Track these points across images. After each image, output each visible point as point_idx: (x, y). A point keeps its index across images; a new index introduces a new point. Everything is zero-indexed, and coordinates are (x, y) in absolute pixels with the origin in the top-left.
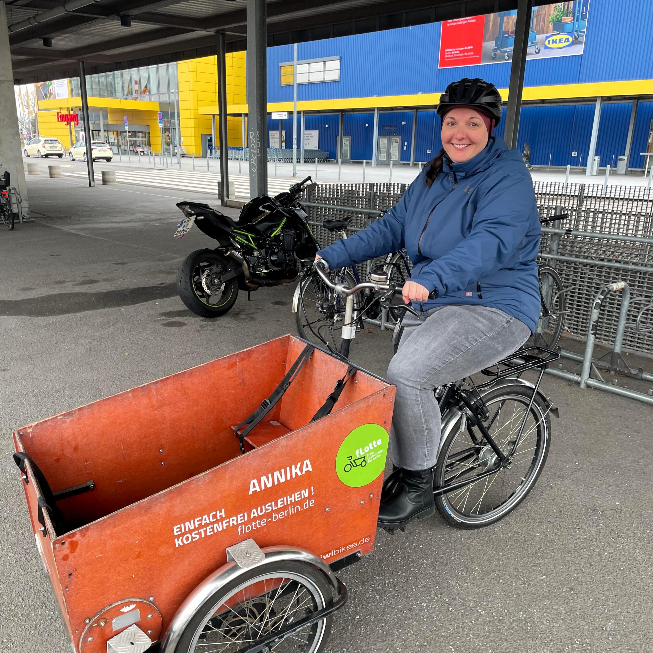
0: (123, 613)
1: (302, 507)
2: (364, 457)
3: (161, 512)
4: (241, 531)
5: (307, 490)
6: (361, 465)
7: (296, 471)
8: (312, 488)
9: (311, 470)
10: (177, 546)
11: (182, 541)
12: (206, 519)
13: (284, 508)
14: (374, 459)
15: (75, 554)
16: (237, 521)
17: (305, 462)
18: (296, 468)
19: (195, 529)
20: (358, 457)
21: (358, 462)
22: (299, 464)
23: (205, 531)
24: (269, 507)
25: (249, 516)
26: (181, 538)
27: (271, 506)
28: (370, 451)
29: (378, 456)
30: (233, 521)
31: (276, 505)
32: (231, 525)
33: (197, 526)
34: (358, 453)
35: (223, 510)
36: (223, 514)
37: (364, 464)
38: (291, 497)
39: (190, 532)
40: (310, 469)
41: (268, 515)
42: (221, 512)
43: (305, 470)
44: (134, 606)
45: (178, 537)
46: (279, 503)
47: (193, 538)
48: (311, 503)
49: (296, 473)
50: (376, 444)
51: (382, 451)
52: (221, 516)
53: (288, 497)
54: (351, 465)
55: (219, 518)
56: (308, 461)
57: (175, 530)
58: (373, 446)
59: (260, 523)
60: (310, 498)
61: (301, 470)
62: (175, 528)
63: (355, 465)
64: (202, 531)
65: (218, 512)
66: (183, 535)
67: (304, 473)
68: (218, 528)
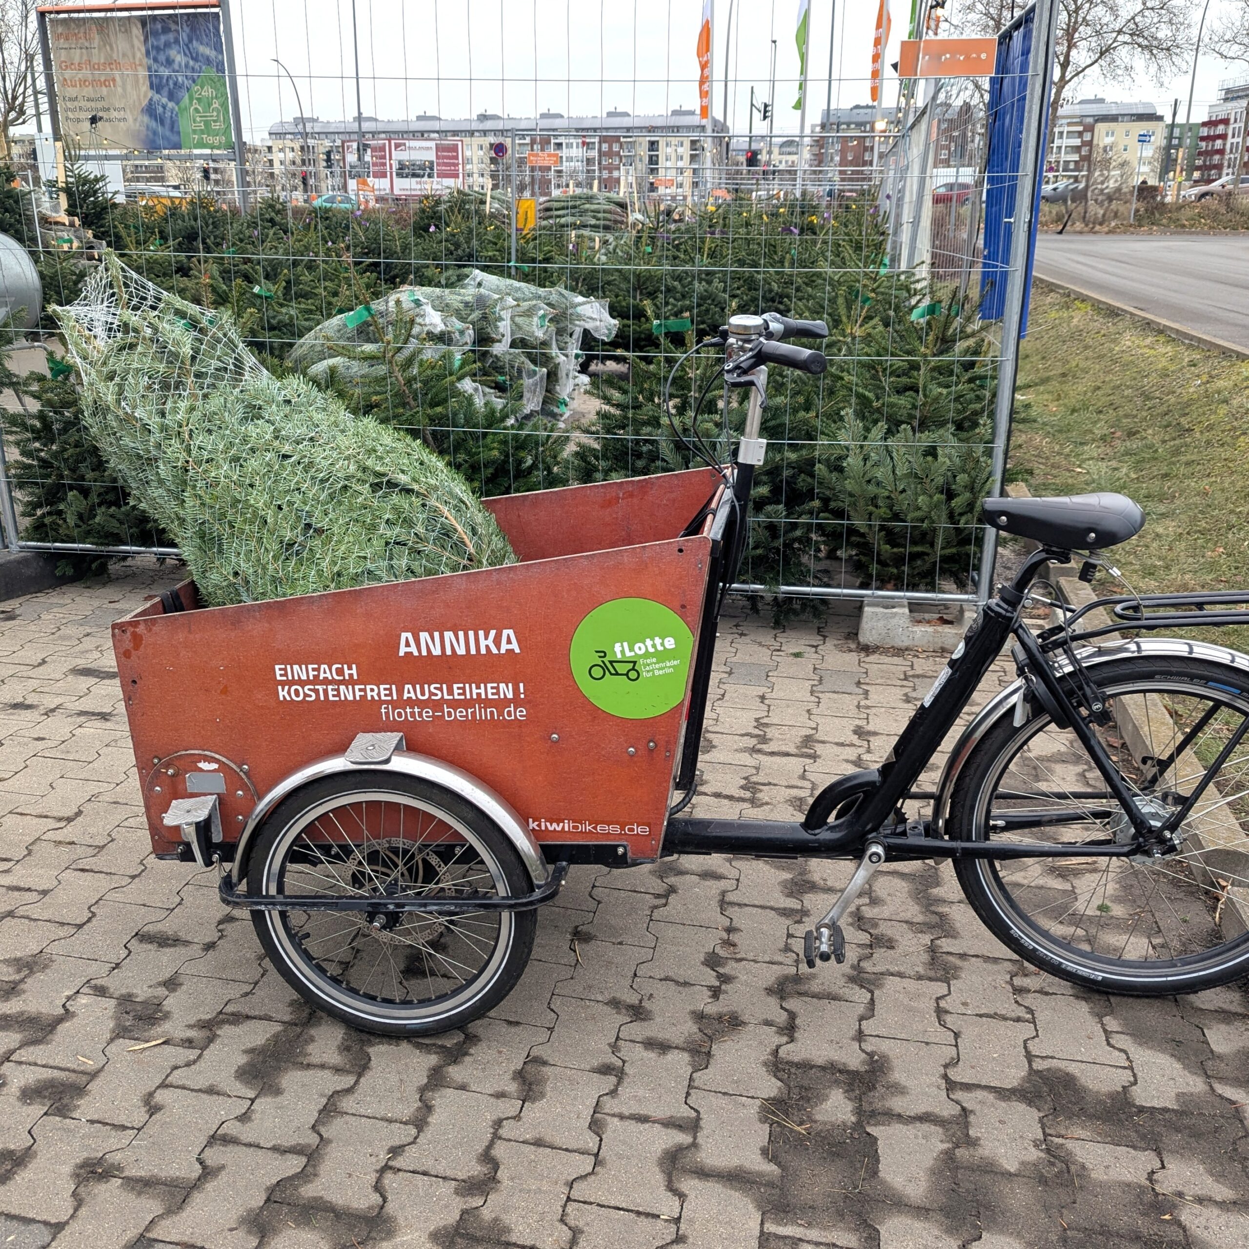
0: (201, 770)
1: (500, 713)
2: (635, 663)
3: (255, 633)
4: (387, 714)
5: (510, 685)
8: (521, 685)
9: (517, 651)
10: (281, 698)
11: (289, 693)
12: (325, 672)
13: (467, 704)
14: (657, 673)
15: (139, 653)
16: (379, 694)
17: (505, 632)
18: (486, 638)
19: (308, 682)
20: (619, 656)
22: (493, 633)
23: (326, 692)
24: (435, 691)
25: (400, 692)
26: (287, 688)
27: (441, 689)
28: (647, 654)
29: (668, 671)
30: (373, 692)
31: (450, 692)
32: (369, 698)
33: (311, 678)
34: (620, 650)
35: (354, 666)
36: (354, 671)
37: (633, 675)
38: (478, 687)
39: (302, 683)
41: (437, 705)
42: (350, 668)
43: (504, 647)
44: (215, 766)
45: (283, 684)
46: (456, 691)
47: (306, 695)
48: (521, 713)
49: (487, 647)
50: (662, 644)
51: (675, 663)
52: (351, 675)
54: (604, 668)
55: (347, 677)
56: (511, 632)
57: (278, 673)
58: (654, 646)
59: (420, 714)
60: (516, 701)
61: (497, 642)
62: (277, 667)
63: (613, 672)
64: (320, 688)
65: (345, 666)
66: (291, 683)
67: (503, 651)
68: (347, 693)
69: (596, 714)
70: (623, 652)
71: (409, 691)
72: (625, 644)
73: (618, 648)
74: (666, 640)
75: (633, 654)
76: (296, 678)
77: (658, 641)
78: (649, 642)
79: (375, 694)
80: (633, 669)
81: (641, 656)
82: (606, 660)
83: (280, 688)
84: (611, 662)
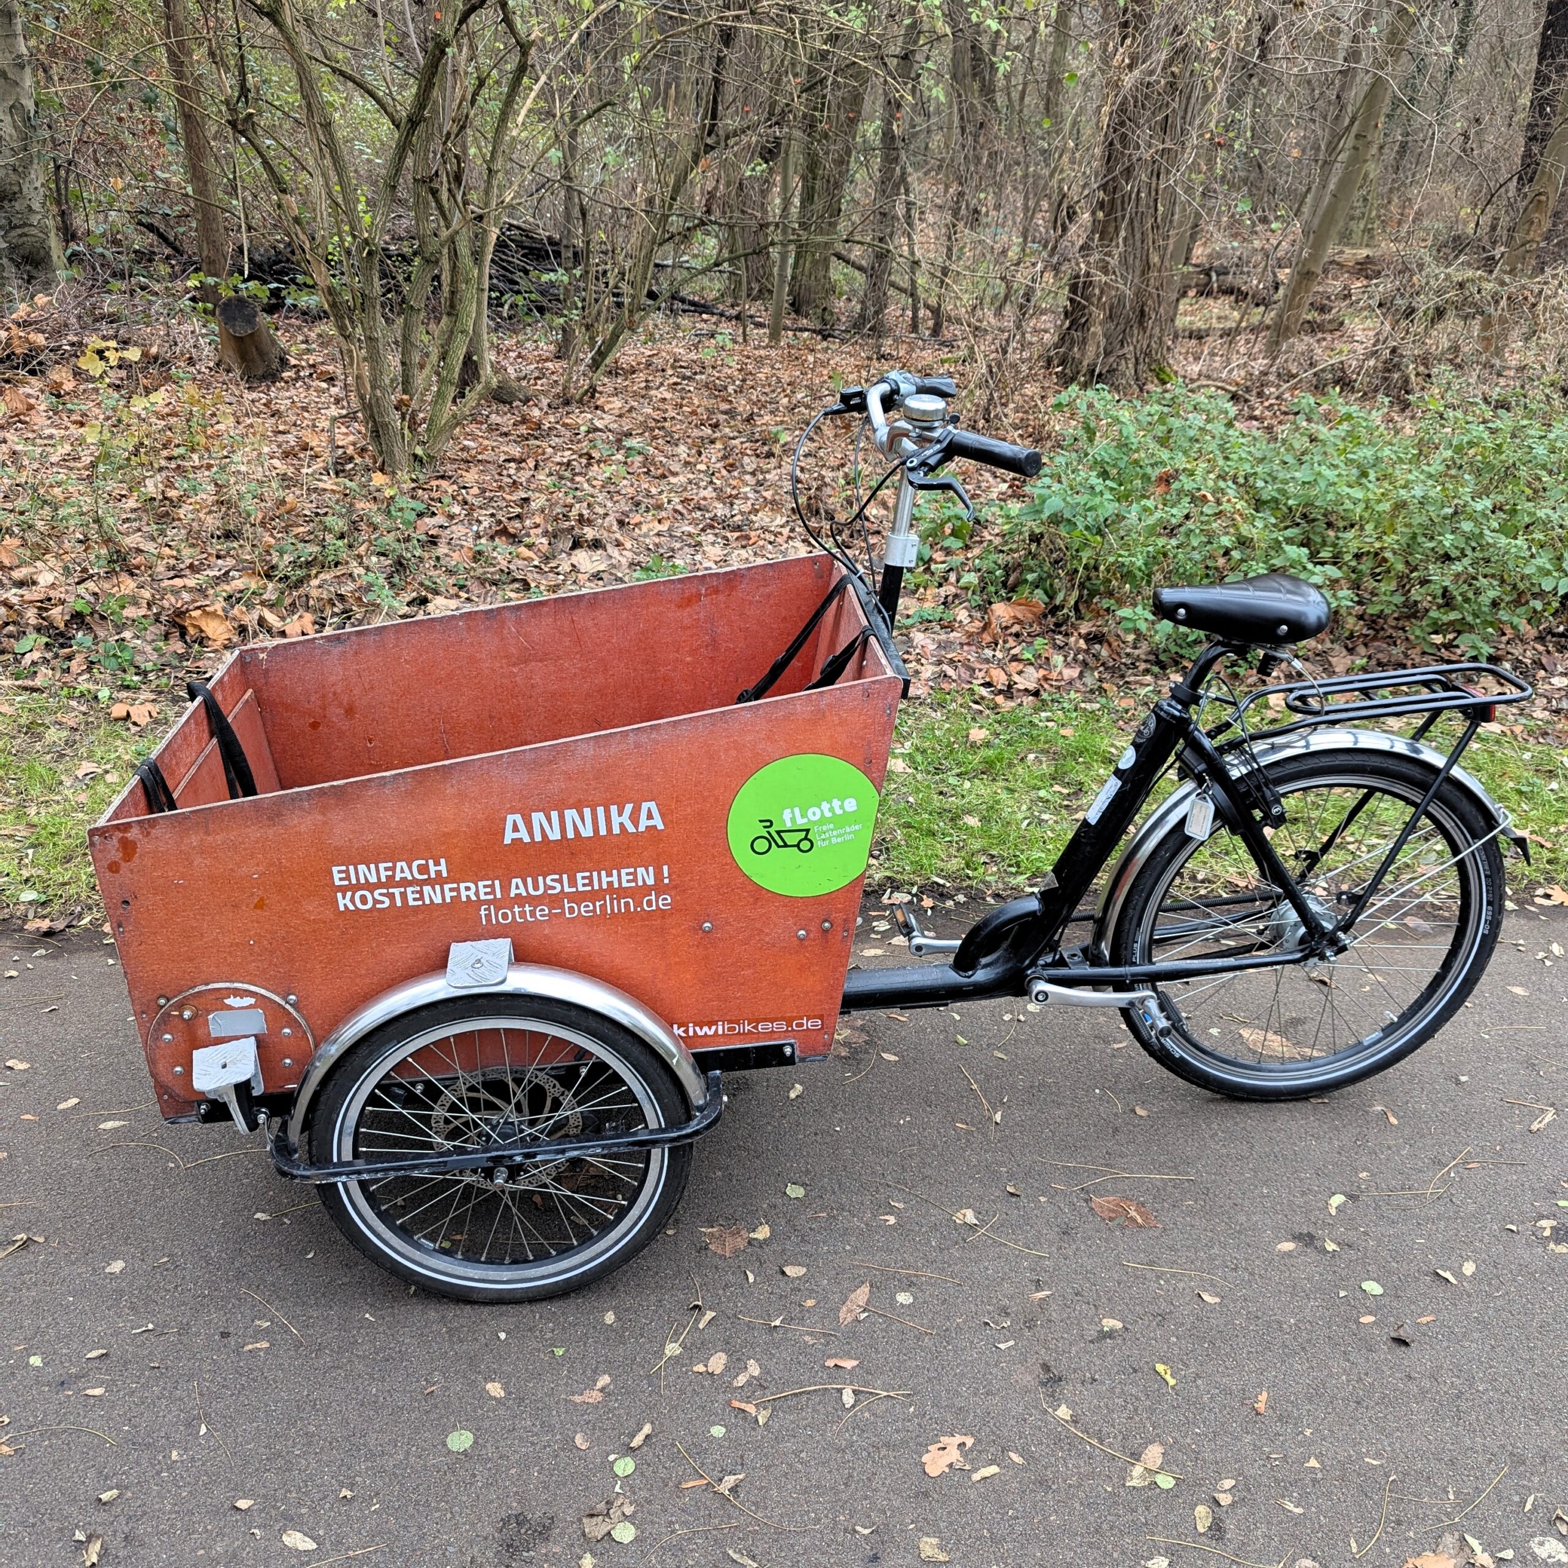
0: (230, 1008)
1: (639, 904)
2: (808, 831)
3: (303, 828)
5: (651, 869)
6: (798, 846)
7: (621, 819)
8: (665, 868)
9: (661, 827)
10: (342, 908)
11: (352, 900)
12: (403, 871)
13: (594, 896)
14: (834, 841)
15: (131, 865)
16: (477, 893)
17: (645, 806)
18: (620, 814)
19: (379, 885)
20: (789, 825)
21: (791, 838)
22: (629, 808)
23: (404, 896)
24: (552, 884)
26: (349, 894)
27: (560, 881)
28: (823, 820)
29: (847, 837)
30: (467, 891)
31: (573, 882)
32: (464, 899)
34: (787, 819)
35: (443, 861)
36: (443, 867)
37: (805, 845)
38: (609, 875)
40: (658, 822)
42: (437, 864)
43: (644, 823)
44: (252, 1001)
45: (343, 890)
47: (376, 901)
48: (664, 902)
49: (621, 824)
50: (842, 807)
52: (439, 873)
53: (603, 873)
54: (770, 840)
56: (652, 805)
57: (337, 877)
58: (831, 809)
60: (659, 888)
61: (635, 819)
62: (335, 869)
63: (781, 843)
64: (397, 891)
66: (355, 888)
67: (642, 828)
68: (433, 895)
69: (759, 894)
70: (793, 819)
71: (517, 887)
72: (797, 810)
73: (787, 814)
74: (847, 802)
75: (805, 820)
76: (362, 881)
77: (836, 803)
78: (825, 806)
79: (471, 894)
80: (806, 838)
81: (815, 822)
82: (772, 830)
83: (339, 895)
84: (778, 832)
